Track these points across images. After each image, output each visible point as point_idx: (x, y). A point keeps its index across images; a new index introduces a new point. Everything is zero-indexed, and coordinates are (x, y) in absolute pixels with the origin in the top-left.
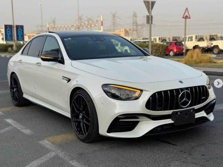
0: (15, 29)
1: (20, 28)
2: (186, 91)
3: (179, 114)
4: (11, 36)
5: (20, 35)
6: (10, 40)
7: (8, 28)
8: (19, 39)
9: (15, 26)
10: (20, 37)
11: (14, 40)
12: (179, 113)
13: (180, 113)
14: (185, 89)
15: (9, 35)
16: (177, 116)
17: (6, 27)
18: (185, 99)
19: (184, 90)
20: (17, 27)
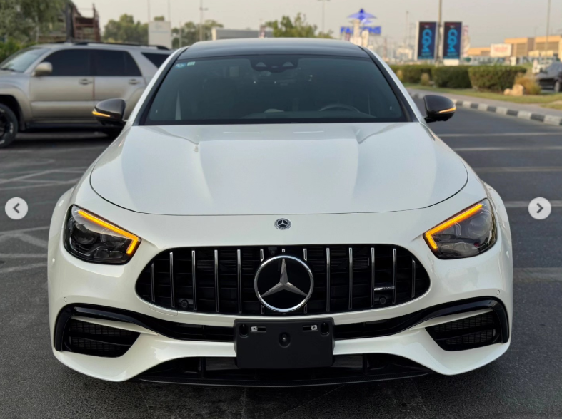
0: (442, 30)
1: (454, 29)
2: (286, 259)
3: (254, 333)
4: (432, 48)
5: (452, 43)
6: (427, 57)
7: (427, 29)
8: (449, 54)
9: (443, 24)
10: (452, 49)
11: (438, 57)
12: (254, 329)
13: (259, 329)
14: (283, 251)
15: (426, 44)
16: (246, 337)
17: (423, 26)
18: (279, 285)
19: (281, 254)
20: (448, 26)
